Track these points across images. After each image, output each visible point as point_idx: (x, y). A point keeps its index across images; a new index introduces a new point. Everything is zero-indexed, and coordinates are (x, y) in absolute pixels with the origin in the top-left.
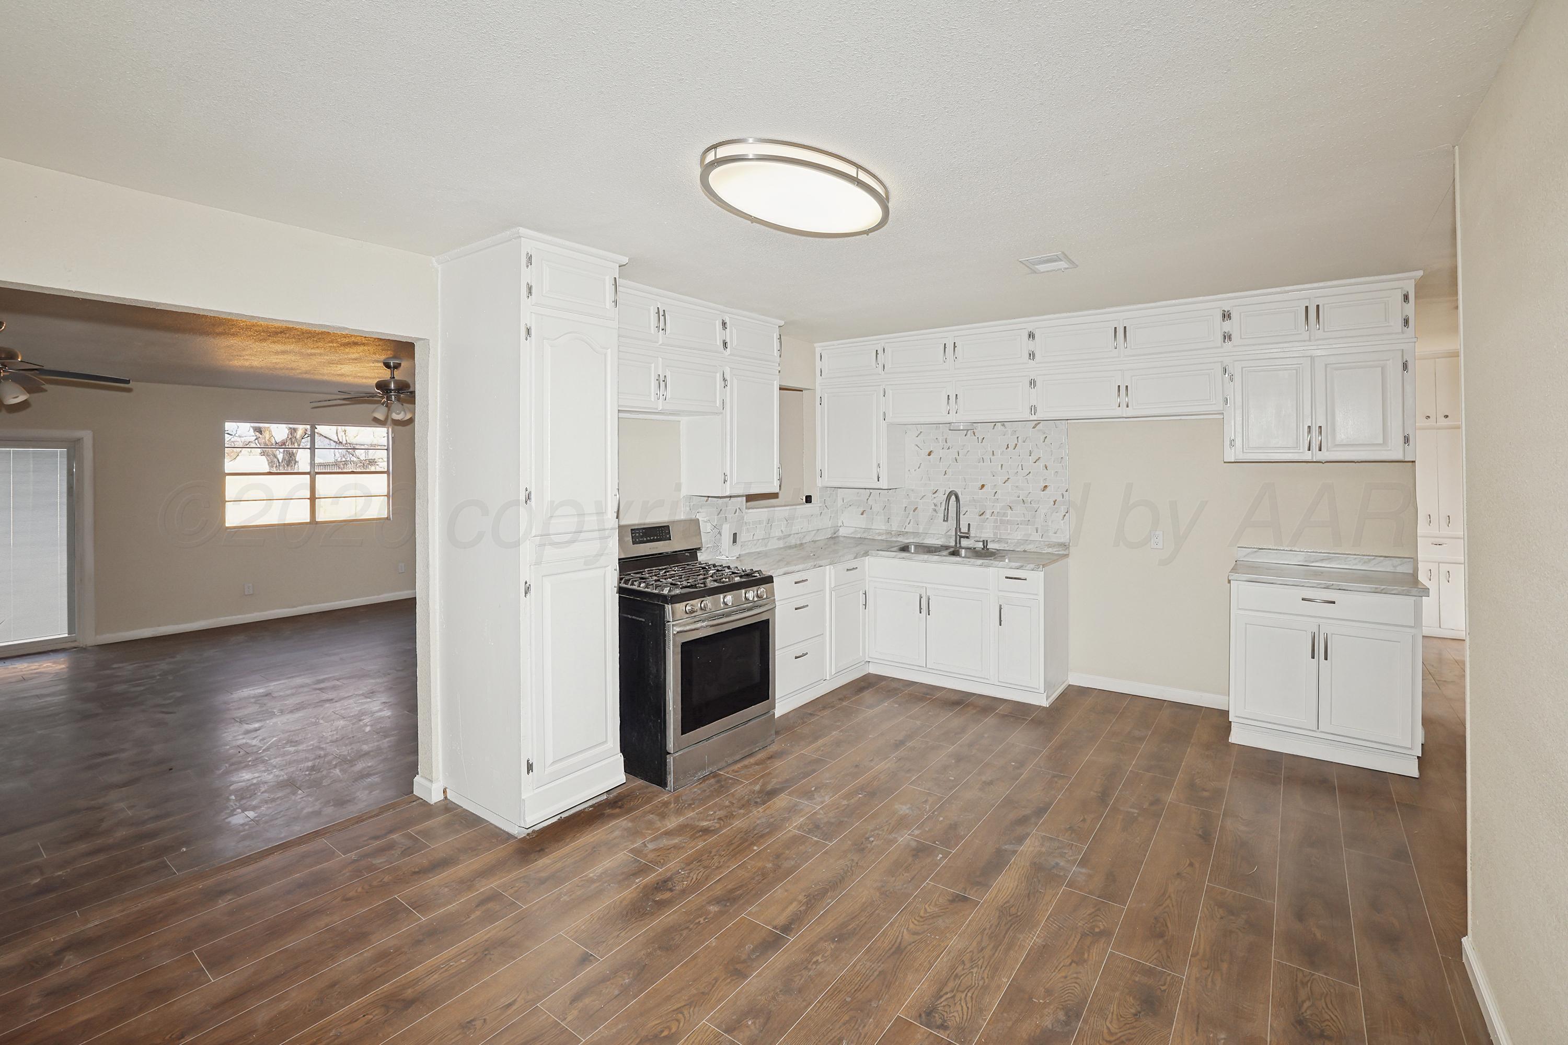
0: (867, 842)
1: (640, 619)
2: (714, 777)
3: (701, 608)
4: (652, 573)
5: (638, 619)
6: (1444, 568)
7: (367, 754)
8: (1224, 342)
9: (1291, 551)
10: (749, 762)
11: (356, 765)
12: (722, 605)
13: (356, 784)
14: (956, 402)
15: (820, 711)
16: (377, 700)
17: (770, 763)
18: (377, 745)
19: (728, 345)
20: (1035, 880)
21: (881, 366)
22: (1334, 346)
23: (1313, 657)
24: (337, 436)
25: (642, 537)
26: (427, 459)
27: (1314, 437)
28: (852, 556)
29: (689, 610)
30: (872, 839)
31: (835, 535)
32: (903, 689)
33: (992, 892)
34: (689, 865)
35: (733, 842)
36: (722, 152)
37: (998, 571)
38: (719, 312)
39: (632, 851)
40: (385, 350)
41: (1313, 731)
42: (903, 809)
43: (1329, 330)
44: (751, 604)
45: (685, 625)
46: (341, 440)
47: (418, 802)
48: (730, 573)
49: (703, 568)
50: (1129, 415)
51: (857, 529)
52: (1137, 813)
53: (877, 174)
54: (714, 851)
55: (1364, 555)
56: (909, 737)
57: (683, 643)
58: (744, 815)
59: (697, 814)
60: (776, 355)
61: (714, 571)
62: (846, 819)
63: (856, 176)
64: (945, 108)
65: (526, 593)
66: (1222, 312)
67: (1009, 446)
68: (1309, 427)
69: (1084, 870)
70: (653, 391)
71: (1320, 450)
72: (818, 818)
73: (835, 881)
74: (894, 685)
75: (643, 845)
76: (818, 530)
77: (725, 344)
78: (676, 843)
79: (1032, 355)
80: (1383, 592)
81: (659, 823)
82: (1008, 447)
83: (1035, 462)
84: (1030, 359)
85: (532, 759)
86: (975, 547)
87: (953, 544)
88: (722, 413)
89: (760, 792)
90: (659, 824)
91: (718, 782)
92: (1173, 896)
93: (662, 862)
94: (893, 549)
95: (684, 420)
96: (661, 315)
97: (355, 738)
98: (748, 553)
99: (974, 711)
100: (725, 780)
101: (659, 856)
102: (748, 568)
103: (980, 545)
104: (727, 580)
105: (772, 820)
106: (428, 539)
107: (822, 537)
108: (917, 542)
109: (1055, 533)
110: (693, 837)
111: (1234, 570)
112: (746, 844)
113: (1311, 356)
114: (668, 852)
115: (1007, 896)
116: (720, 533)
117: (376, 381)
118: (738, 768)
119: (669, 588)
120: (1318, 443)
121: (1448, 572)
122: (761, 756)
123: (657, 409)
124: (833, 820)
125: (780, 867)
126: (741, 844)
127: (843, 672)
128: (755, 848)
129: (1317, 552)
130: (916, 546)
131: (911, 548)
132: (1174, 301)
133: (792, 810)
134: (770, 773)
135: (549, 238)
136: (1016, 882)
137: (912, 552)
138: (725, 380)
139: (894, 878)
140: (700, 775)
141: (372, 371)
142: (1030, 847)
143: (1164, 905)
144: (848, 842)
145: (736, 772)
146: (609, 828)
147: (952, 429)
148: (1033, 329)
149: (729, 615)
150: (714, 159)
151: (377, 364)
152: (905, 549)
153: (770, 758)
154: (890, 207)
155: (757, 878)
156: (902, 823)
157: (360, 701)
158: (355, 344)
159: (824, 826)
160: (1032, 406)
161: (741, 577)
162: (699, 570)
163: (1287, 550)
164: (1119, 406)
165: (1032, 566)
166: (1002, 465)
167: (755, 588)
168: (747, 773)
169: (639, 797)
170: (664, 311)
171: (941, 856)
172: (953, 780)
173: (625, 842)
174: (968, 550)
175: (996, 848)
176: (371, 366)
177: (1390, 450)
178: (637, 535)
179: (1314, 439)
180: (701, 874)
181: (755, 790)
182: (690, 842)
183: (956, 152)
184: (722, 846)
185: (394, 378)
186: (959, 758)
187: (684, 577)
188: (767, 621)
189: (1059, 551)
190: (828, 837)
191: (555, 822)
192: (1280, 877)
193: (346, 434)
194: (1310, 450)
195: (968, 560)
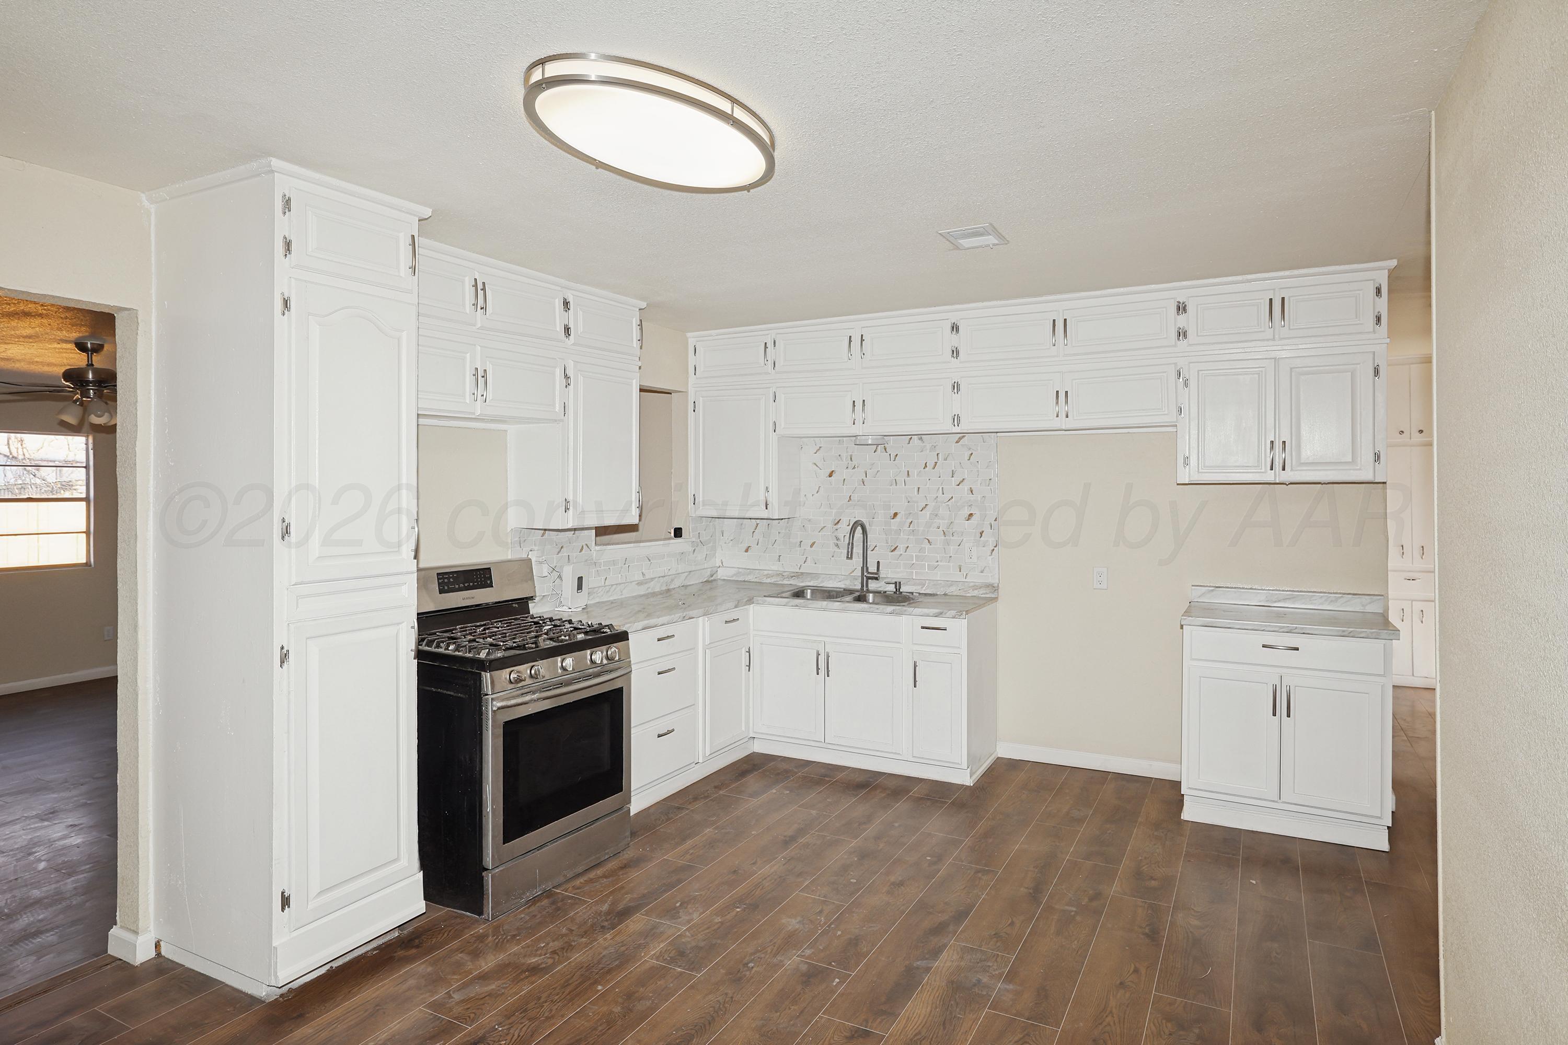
0: (746, 968)
1: (449, 693)
2: (548, 897)
3: (531, 676)
4: (466, 631)
5: (445, 692)
6: (1418, 606)
7: (38, 902)
8: (1179, 339)
9: (1251, 589)
10: (596, 875)
11: (18, 919)
12: (560, 671)
13: (17, 949)
14: (863, 410)
15: (690, 803)
16: (59, 823)
17: (622, 875)
18: (56, 888)
19: (572, 332)
20: (952, 1002)
21: (770, 363)
22: (1301, 347)
23: (1274, 714)
24: (9, 448)
25: (453, 583)
26: (135, 477)
27: (1277, 454)
28: (732, 604)
29: (514, 678)
30: (751, 965)
31: (712, 578)
32: (796, 770)
33: (899, 1022)
34: (509, 1018)
35: (570, 982)
36: (553, 70)
37: (913, 619)
38: (559, 288)
39: (431, 1006)
40: (77, 325)
41: (1274, 801)
42: (792, 923)
43: (1296, 327)
44: (599, 668)
45: (508, 699)
46: (15, 454)
47: (114, 964)
48: (571, 629)
49: (536, 623)
50: (1068, 427)
51: (740, 570)
52: (1075, 912)
53: (758, 112)
54: (544, 996)
55: (1331, 593)
56: (801, 832)
57: (505, 722)
58: (587, 945)
59: (522, 947)
60: (635, 346)
61: (550, 627)
62: (719, 941)
63: (730, 112)
64: (842, 28)
65: (282, 662)
66: (1176, 303)
67: (928, 464)
68: (1272, 442)
69: (1011, 987)
70: (468, 389)
71: (1284, 469)
72: (683, 942)
73: (702, 1023)
74: (784, 766)
75: (446, 996)
76: (690, 572)
77: (567, 330)
78: (493, 989)
79: (955, 353)
80: (1351, 634)
81: (469, 963)
82: (926, 466)
83: (958, 485)
84: (953, 356)
85: (289, 890)
86: (885, 590)
87: (859, 587)
88: (562, 421)
89: (609, 913)
90: (470, 966)
91: (553, 903)
92: (1114, 1010)
93: (471, 1018)
94: (784, 595)
95: (512, 429)
96: (480, 288)
97: (19, 880)
98: (598, 602)
99: (883, 795)
100: (562, 900)
101: (468, 1008)
102: (595, 622)
103: (892, 588)
104: (567, 638)
105: (623, 948)
106: (136, 590)
107: (694, 580)
108: (815, 585)
109: (982, 572)
110: (516, 980)
111: (1187, 613)
112: (587, 983)
113: (1275, 359)
114: (482, 1002)
115: (918, 1027)
116: (560, 577)
117: (63, 370)
118: (581, 883)
119: (488, 650)
120: (1281, 462)
121: (1422, 611)
122: (612, 865)
123: (474, 414)
124: (702, 944)
125: (631, 1010)
126: (580, 984)
127: (723, 751)
128: (600, 988)
129: (1280, 590)
130: (813, 592)
131: (807, 593)
132: (1122, 289)
133: (651, 934)
134: (622, 888)
135: (317, 176)
136: (929, 1008)
137: (809, 598)
138: (567, 377)
139: (779, 1014)
140: (529, 895)
141: (57, 355)
142: (947, 961)
143: (1105, 1023)
144: (721, 970)
145: (578, 888)
146: (401, 975)
147: (858, 443)
148: (957, 321)
149: (568, 683)
150: (541, 78)
151: (64, 345)
152: (799, 594)
153: (624, 867)
154: (775, 157)
155: (600, 1028)
156: (791, 941)
157: (32, 826)
158: (27, 314)
159: (690, 953)
160: (955, 415)
161: (586, 633)
162: (530, 625)
163: (1246, 588)
164: (1057, 416)
165: (953, 613)
166: (919, 488)
167: (604, 648)
168: (592, 889)
169: (443, 931)
170: (484, 283)
171: (837, 980)
172: (855, 883)
173: (422, 994)
174: (877, 594)
175: (906, 966)
176: (55, 348)
177: (1360, 469)
178: (446, 580)
179: (1277, 456)
180: (525, 1028)
181: (601, 911)
182: (511, 986)
183: (857, 88)
184: (555, 989)
185: (92, 365)
186: (864, 855)
187: (509, 636)
188: (620, 690)
189: (987, 593)
190: (694, 966)
191: (323, 974)
192: (1236, 979)
193: (24, 446)
194: (1272, 470)
195: (877, 606)
